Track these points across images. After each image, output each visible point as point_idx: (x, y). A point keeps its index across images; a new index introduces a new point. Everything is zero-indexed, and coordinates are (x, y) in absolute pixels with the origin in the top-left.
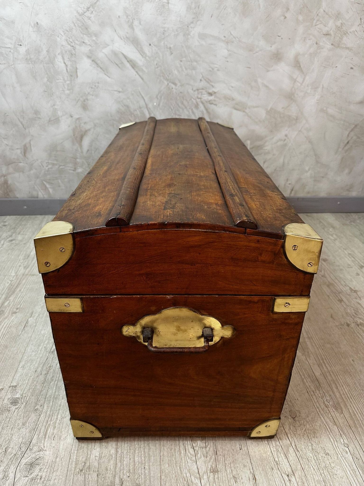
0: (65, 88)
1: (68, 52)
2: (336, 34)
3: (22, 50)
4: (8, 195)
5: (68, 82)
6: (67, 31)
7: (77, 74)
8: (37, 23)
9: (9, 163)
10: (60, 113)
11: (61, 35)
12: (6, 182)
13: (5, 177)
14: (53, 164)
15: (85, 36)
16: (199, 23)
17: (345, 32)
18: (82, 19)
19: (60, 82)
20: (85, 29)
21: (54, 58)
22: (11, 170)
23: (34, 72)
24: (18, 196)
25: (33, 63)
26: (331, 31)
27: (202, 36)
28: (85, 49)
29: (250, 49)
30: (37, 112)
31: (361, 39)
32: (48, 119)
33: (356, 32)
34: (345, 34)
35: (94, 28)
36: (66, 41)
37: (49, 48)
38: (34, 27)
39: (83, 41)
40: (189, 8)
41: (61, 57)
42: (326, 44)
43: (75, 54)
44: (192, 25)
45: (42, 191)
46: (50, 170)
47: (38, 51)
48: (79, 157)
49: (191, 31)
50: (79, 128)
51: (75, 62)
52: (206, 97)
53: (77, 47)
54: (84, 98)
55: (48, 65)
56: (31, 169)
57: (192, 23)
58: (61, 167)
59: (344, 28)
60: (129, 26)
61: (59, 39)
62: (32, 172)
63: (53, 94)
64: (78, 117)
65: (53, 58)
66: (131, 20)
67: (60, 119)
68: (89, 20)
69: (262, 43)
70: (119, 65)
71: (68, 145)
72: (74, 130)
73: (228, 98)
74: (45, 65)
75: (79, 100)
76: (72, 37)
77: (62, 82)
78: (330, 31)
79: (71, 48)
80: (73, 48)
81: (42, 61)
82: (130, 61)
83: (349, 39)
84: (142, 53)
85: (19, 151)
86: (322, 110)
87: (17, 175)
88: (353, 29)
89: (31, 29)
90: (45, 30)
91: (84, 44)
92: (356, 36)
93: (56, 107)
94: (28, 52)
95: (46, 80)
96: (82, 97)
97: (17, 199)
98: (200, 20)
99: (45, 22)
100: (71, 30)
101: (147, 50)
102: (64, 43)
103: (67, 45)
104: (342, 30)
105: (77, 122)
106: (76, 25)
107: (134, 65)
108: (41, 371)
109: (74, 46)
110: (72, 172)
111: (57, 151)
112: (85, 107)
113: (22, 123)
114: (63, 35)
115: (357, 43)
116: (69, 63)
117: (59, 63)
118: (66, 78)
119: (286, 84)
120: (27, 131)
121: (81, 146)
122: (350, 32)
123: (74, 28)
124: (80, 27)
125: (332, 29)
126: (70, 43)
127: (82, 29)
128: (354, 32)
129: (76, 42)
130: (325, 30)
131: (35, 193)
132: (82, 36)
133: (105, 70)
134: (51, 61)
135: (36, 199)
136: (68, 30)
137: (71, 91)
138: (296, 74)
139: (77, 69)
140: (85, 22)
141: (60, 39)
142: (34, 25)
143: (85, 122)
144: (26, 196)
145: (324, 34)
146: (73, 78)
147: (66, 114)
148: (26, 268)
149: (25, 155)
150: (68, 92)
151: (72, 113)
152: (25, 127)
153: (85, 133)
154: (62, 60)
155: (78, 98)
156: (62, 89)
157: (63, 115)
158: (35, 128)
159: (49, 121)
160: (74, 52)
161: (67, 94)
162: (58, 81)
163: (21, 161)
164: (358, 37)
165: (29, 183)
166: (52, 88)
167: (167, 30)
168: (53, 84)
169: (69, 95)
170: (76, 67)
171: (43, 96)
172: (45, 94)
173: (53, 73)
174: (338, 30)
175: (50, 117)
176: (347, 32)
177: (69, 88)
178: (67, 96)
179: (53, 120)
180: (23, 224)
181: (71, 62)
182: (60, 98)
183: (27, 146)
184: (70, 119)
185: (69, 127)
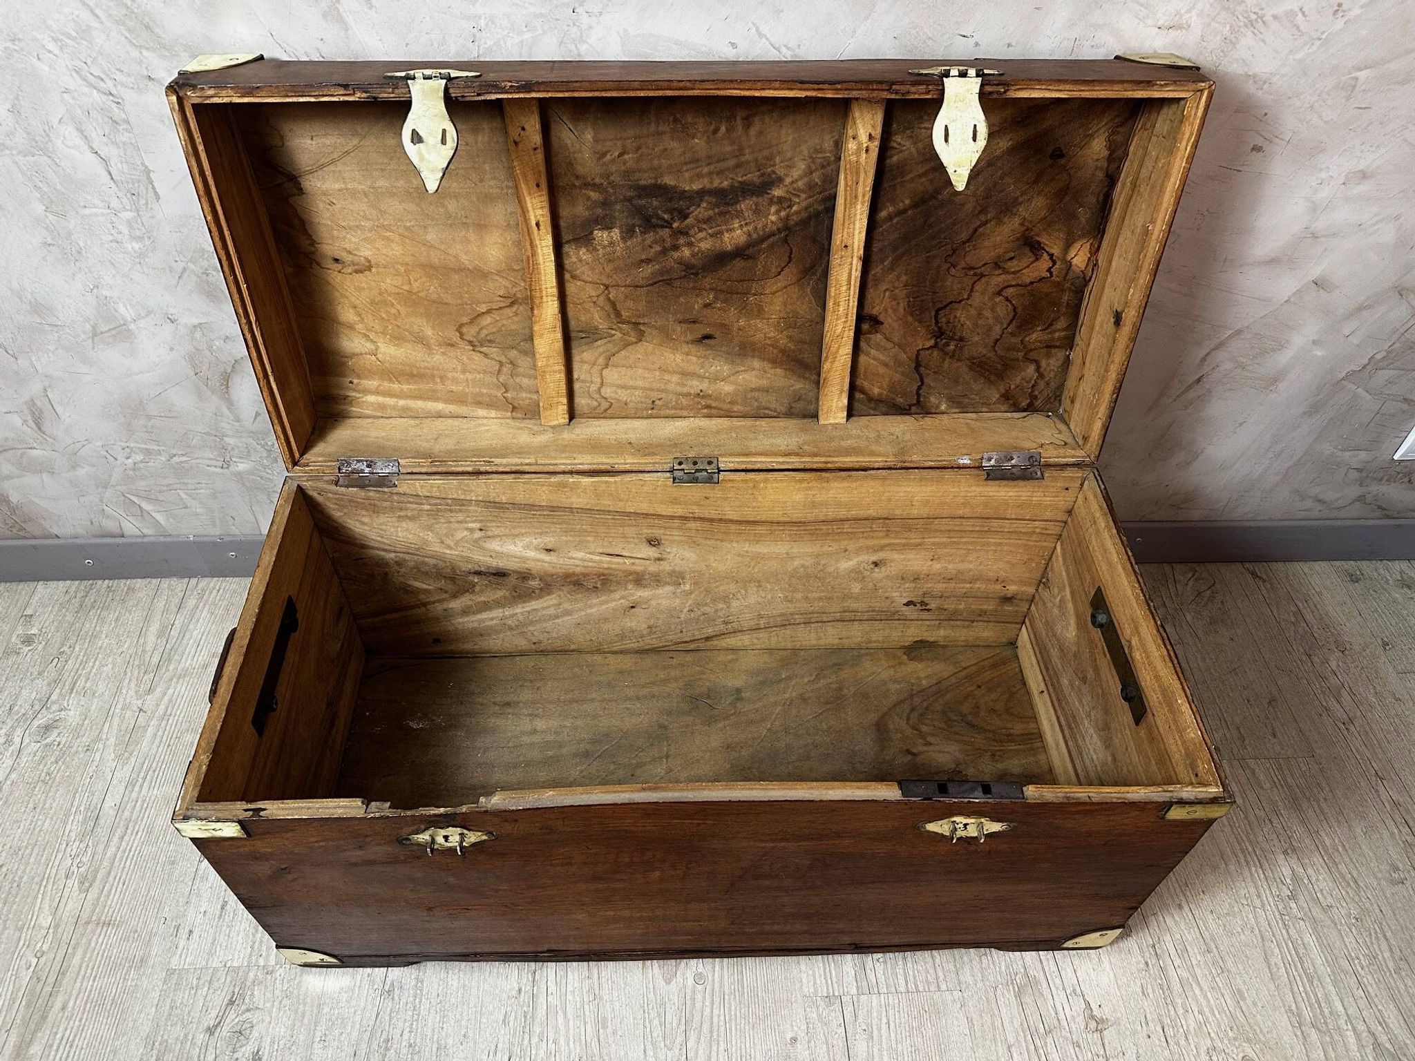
0: (120, 233)
1: (94, 114)
2: (1213, 26)
4: (23, 530)
5: (129, 215)
6: (69, 36)
7: (154, 188)
10: (125, 311)
11: (50, 52)
14: (148, 452)
15: (145, 53)
17: (1254, 17)
19: (96, 215)
20: (142, 28)
21: (48, 135)
24: (57, 533)
26: (1194, 12)
30: (40, 308)
31: (1318, 43)
32: (88, 327)
33: (1300, 15)
34: (1251, 24)
35: (179, 23)
36: (74, 74)
37: (17, 98)
39: (146, 73)
41: (75, 133)
43: (127, 122)
45: (128, 518)
46: (142, 465)
48: (230, 433)
49: (591, 27)
50: (208, 354)
51: (136, 147)
53: (128, 95)
54: (205, 263)
55: (31, 159)
56: (74, 467)
58: (176, 459)
60: (325, 15)
61: (46, 68)
62: (83, 472)
63: (79, 253)
64: (195, 321)
65: (44, 134)
67: (132, 326)
71: (182, 399)
72: (193, 359)
74: (19, 158)
75: (184, 270)
76: (95, 60)
77: (103, 214)
78: (1189, 11)
79: (104, 98)
80: (111, 98)
83: (1263, 41)
85: (17, 420)
87: (31, 480)
88: (1290, 4)
91: (150, 84)
92: (1296, 32)
93: (105, 292)
95: (39, 209)
96: (193, 261)
97: (56, 541)
100: (85, 33)
102: (73, 82)
103: (86, 90)
104: (1240, 8)
105: (198, 335)
106: (98, 12)
109: (114, 92)
110: (219, 470)
111: (149, 417)
112: (213, 292)
114: (57, 52)
115: (1298, 58)
116: (110, 153)
117: (74, 152)
118: (115, 203)
120: (23, 362)
121: (230, 403)
122: (1275, 17)
123: (95, 24)
124: (118, 23)
126: (92, 79)
128: (1291, 14)
129: (119, 76)
130: (1167, 9)
131: (110, 525)
132: (135, 53)
134: (40, 145)
135: (119, 540)
136: (74, 34)
137: (147, 242)
139: (147, 171)
141: (50, 66)
143: (227, 337)
144: (81, 531)
145: (1160, 23)
146: (143, 202)
147: (149, 313)
148: (87, 884)
149: (40, 429)
150: (137, 246)
151: (172, 311)
152: (11, 352)
153: (233, 367)
154: (79, 142)
155: (182, 265)
156: (111, 238)
157: (140, 317)
158: (51, 355)
159: (95, 335)
160: (117, 113)
161: (135, 252)
162: (87, 211)
163: (35, 445)
164: (1303, 34)
165: (82, 499)
166: (70, 234)
167: (487, 25)
168: (73, 222)
169: (141, 255)
170: (143, 164)
171: (44, 258)
172: (49, 251)
173: (59, 187)
174: (1224, 8)
175: (92, 323)
176: (1261, 18)
177: (138, 233)
178: (137, 260)
179: (106, 332)
180: (87, 632)
181: (118, 147)
182: (113, 264)
183: (38, 403)
184: (169, 327)
185: (172, 349)
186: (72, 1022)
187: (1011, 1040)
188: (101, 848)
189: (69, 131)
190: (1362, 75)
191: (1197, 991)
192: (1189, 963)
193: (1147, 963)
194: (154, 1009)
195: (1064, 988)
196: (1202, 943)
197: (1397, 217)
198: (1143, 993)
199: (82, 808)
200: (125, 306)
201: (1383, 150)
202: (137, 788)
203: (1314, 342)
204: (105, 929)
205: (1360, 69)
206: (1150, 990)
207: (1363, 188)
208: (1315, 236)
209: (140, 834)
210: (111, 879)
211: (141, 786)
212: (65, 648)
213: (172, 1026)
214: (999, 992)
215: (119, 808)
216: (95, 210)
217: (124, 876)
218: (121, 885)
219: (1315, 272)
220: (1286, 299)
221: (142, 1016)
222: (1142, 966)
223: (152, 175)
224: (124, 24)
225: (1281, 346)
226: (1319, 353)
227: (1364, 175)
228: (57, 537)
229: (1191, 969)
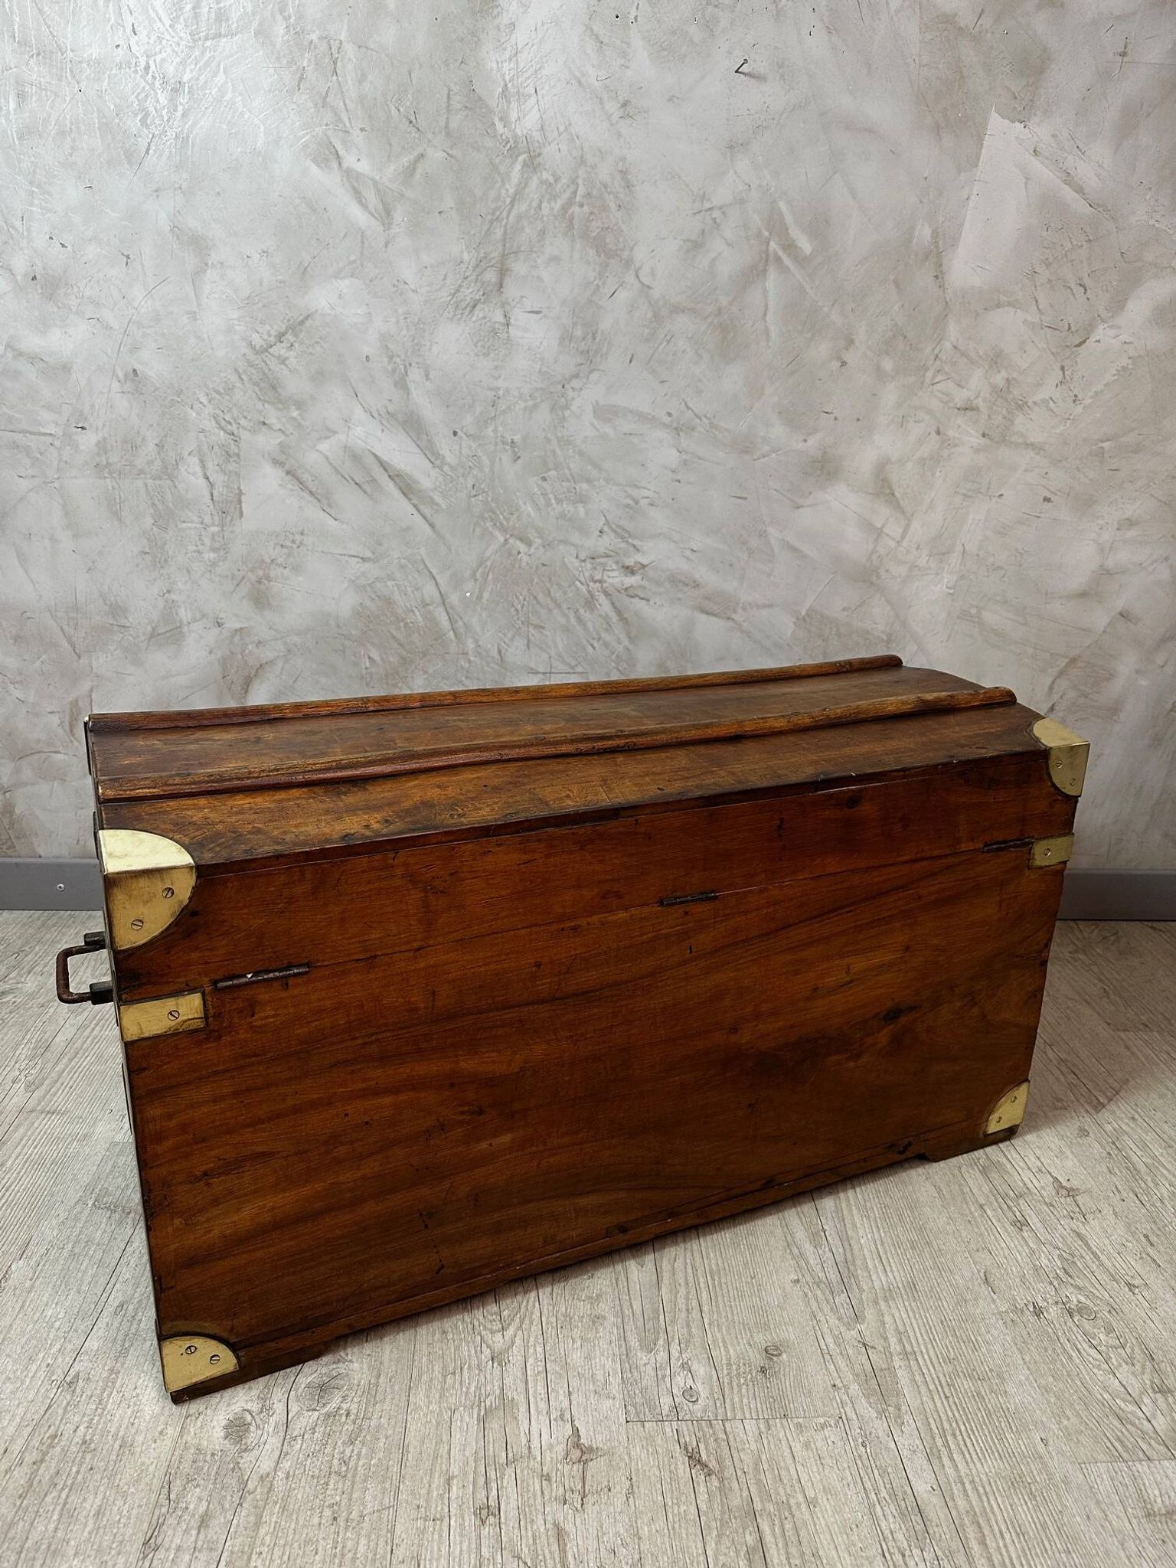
0: (203, 544)
1: (216, 448)
2: (994, 407)
3: (88, 441)
4: (12, 847)
5: (215, 529)
6: (218, 392)
7: (241, 507)
8: (135, 370)
9: (20, 754)
10: (184, 614)
11: (201, 403)
12: (9, 809)
13: (7, 794)
15: (266, 405)
16: (594, 376)
17: (1020, 403)
18: (263, 364)
19: (190, 528)
20: (270, 388)
21: (177, 464)
22: (27, 773)
23: (117, 501)
24: (41, 851)
25: (114, 475)
26: (979, 399)
27: (605, 413)
28: (267, 442)
29: (745, 446)
30: (117, 610)
31: (1069, 422)
32: (149, 628)
33: (1051, 402)
34: (1020, 408)
35: (295, 385)
36: (212, 419)
37: (165, 436)
38: (125, 382)
39: (262, 420)
40: (566, 338)
41: (197, 462)
42: (967, 435)
43: (238, 455)
44: (575, 383)
47: (132, 445)
49: (573, 399)
50: (240, 656)
51: (238, 475)
52: (616, 578)
53: (245, 435)
54: (260, 573)
55: (158, 482)
57: (576, 376)
59: (1016, 392)
60: (396, 384)
61: (194, 415)
63: (166, 561)
64: (238, 626)
65: (174, 463)
66: (402, 367)
67: (185, 629)
68: (283, 367)
69: (778, 431)
70: (367, 487)
72: (225, 663)
73: (679, 582)
74: (150, 482)
75: (243, 578)
76: (230, 410)
77: (195, 529)
78: (975, 399)
79: (228, 437)
80: (232, 437)
81: (141, 472)
82: (396, 476)
83: (1031, 419)
84: (431, 453)
85: (55, 720)
86: (964, 615)
87: (44, 788)
88: (1042, 394)
89: (116, 386)
90: (156, 389)
91: (264, 428)
92: (1051, 414)
93: (174, 597)
94: (102, 447)
95: (148, 521)
96: (252, 570)
97: (40, 860)
98: (598, 370)
99: (155, 367)
100: (230, 390)
101: (446, 448)
102: (209, 425)
103: (216, 430)
104: (1011, 396)
105: (237, 639)
106: (243, 377)
107: (407, 487)
108: (22, 1452)
109: (236, 433)
112: (260, 599)
113: (69, 640)
114: (205, 403)
115: (1058, 431)
116: (218, 478)
117: (192, 478)
118: (208, 519)
119: (854, 543)
120: (84, 661)
122: (1035, 403)
123: (239, 385)
124: (255, 384)
125: (982, 394)
126: (223, 423)
127: (261, 390)
128: (1044, 401)
129: (243, 422)
130: (961, 396)
132: (260, 406)
133: (322, 497)
134: (169, 472)
136: (222, 391)
137: (222, 553)
138: (882, 514)
139: (241, 493)
140: (270, 370)
141: (198, 413)
142: (126, 376)
143: (260, 642)
144: (65, 852)
145: (958, 406)
146: (229, 518)
147: (203, 616)
148: (33, 1087)
149: (71, 731)
150: (212, 556)
151: (222, 615)
152: (78, 652)
153: (257, 671)
154: (198, 470)
155: (242, 573)
156: (194, 548)
157: (195, 620)
158: (109, 655)
159: (152, 636)
160: (233, 448)
161: (210, 561)
162: (184, 525)
163: (61, 749)
164: (1057, 415)
165: (80, 811)
166: (165, 544)
167: (504, 394)
168: (171, 534)
169: (214, 564)
170: (239, 488)
171: (137, 565)
172: (143, 559)
173: (170, 504)
174: (998, 396)
175: (154, 625)
176: (1026, 403)
177: (217, 545)
178: (209, 568)
179: (162, 634)
180: (48, 940)
181: (225, 474)
182: (189, 572)
183: (81, 704)
184: (216, 630)
185: (211, 652)
186: (9, 1175)
187: (982, 1201)
188: (49, 1066)
189: (193, 462)
190: (1106, 445)
191: (1165, 1172)
192: (1152, 1154)
193: (1109, 1153)
194: (95, 1168)
195: (1029, 1168)
196: (1161, 1141)
197: (1167, 559)
198: (1110, 1172)
199: (34, 1041)
200: (186, 610)
201: (1138, 503)
202: (89, 1030)
203: (1137, 672)
204: (49, 1116)
205: (1102, 441)
206: (1116, 1170)
207: (1131, 534)
208: (1108, 573)
209: (89, 1058)
210: (58, 1084)
211: (93, 1029)
212: (27, 949)
213: (113, 1178)
214: (963, 1170)
215: (69, 1042)
216: (190, 525)
217: (71, 1083)
218: (68, 1088)
219: (1120, 604)
220: (1102, 629)
221: (83, 1172)
222: (1105, 1154)
223: (243, 497)
224: (258, 386)
225: (1111, 676)
226: (1144, 683)
227: (1131, 523)
228: (40, 857)
229: (1154, 1158)
